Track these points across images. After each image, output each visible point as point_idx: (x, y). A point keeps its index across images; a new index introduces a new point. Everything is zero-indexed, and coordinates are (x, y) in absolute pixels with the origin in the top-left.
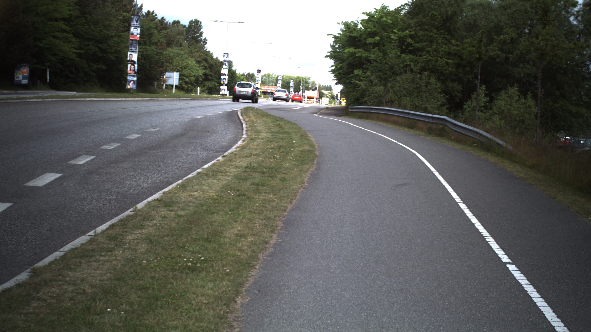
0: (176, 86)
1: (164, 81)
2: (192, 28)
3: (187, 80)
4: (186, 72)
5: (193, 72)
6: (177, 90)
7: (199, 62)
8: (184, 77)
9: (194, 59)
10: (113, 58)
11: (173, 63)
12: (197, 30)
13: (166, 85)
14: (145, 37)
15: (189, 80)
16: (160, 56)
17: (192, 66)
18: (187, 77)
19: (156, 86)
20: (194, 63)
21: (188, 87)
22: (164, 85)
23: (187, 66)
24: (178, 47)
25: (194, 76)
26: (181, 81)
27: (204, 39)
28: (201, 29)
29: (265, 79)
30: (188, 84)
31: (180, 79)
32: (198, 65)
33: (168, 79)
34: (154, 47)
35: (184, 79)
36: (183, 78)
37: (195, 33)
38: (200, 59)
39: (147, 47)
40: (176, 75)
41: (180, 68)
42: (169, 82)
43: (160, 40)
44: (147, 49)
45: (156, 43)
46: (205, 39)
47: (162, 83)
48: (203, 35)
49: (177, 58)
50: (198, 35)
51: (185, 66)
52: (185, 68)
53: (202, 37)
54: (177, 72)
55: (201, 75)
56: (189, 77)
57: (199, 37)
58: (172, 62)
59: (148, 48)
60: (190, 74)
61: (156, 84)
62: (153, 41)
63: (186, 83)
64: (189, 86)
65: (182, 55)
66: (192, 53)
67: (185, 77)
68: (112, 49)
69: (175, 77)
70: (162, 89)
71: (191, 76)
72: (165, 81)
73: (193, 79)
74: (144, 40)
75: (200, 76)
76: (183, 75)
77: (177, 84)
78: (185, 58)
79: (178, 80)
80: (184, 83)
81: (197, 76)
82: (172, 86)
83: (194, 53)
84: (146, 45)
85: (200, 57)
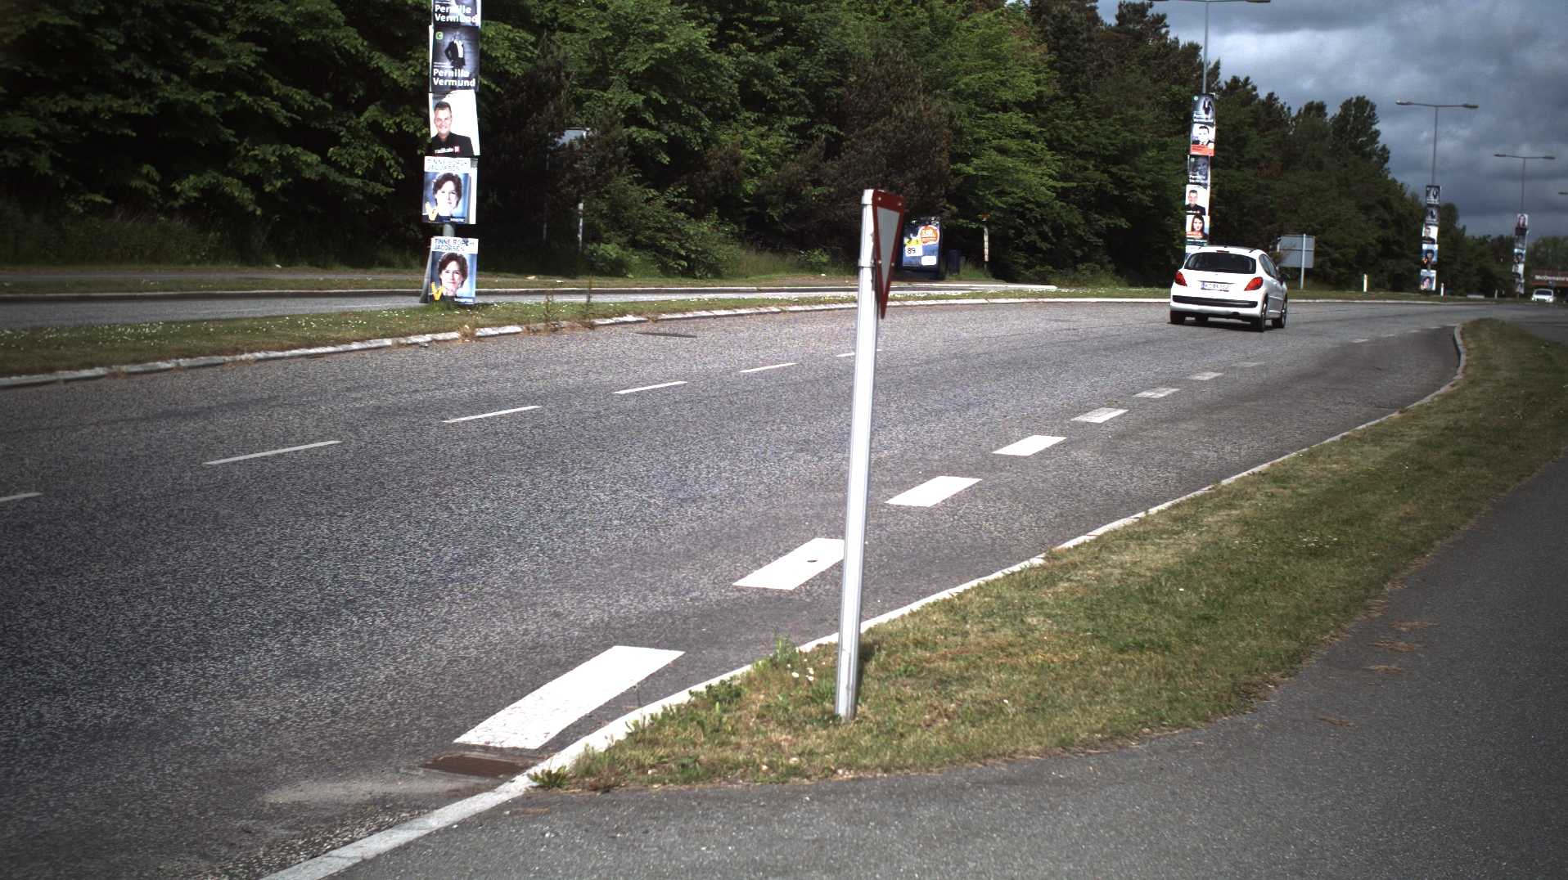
0: (1306, 270)
2: (1348, 122)
3: (1337, 255)
4: (1333, 236)
5: (1352, 235)
6: (1310, 282)
7: (1366, 209)
8: (1328, 249)
9: (1353, 202)
10: (1146, 200)
11: (1300, 211)
12: (1363, 128)
14: (1226, 146)
15: (1342, 255)
16: (1265, 194)
17: (1348, 220)
18: (1336, 249)
20: (1353, 212)
21: (1340, 274)
23: (1336, 220)
24: (1312, 170)
25: (1355, 246)
26: (1320, 260)
27: (1382, 150)
28: (1373, 124)
29: (1543, 253)
30: (1339, 266)
31: (1317, 253)
32: (1364, 218)
33: (1287, 252)
34: (1249, 173)
35: (1328, 254)
36: (1326, 252)
37: (1358, 136)
38: (1369, 202)
39: (1232, 172)
40: (1306, 243)
41: (1319, 224)
42: (1289, 262)
43: (1266, 154)
44: (1232, 176)
45: (1256, 161)
46: (1384, 148)
48: (1379, 139)
49: (1310, 199)
50: (1364, 138)
51: (1331, 219)
52: (1330, 226)
53: (1376, 145)
54: (1309, 234)
55: (1374, 242)
57: (1368, 145)
58: (1297, 209)
59: (1236, 174)
60: (1344, 239)
62: (1247, 157)
63: (1335, 263)
64: (1342, 270)
65: (1324, 190)
66: (1348, 186)
67: (1330, 247)
68: (1143, 179)
69: (1304, 249)
71: (1345, 247)
72: (1278, 259)
73: (1352, 253)
74: (1226, 154)
75: (1371, 244)
76: (1325, 243)
77: (1311, 266)
78: (1330, 198)
79: (1311, 255)
80: (1328, 264)
81: (1362, 245)
82: (1299, 270)
83: (1355, 185)
84: (1230, 167)
85: (1370, 196)
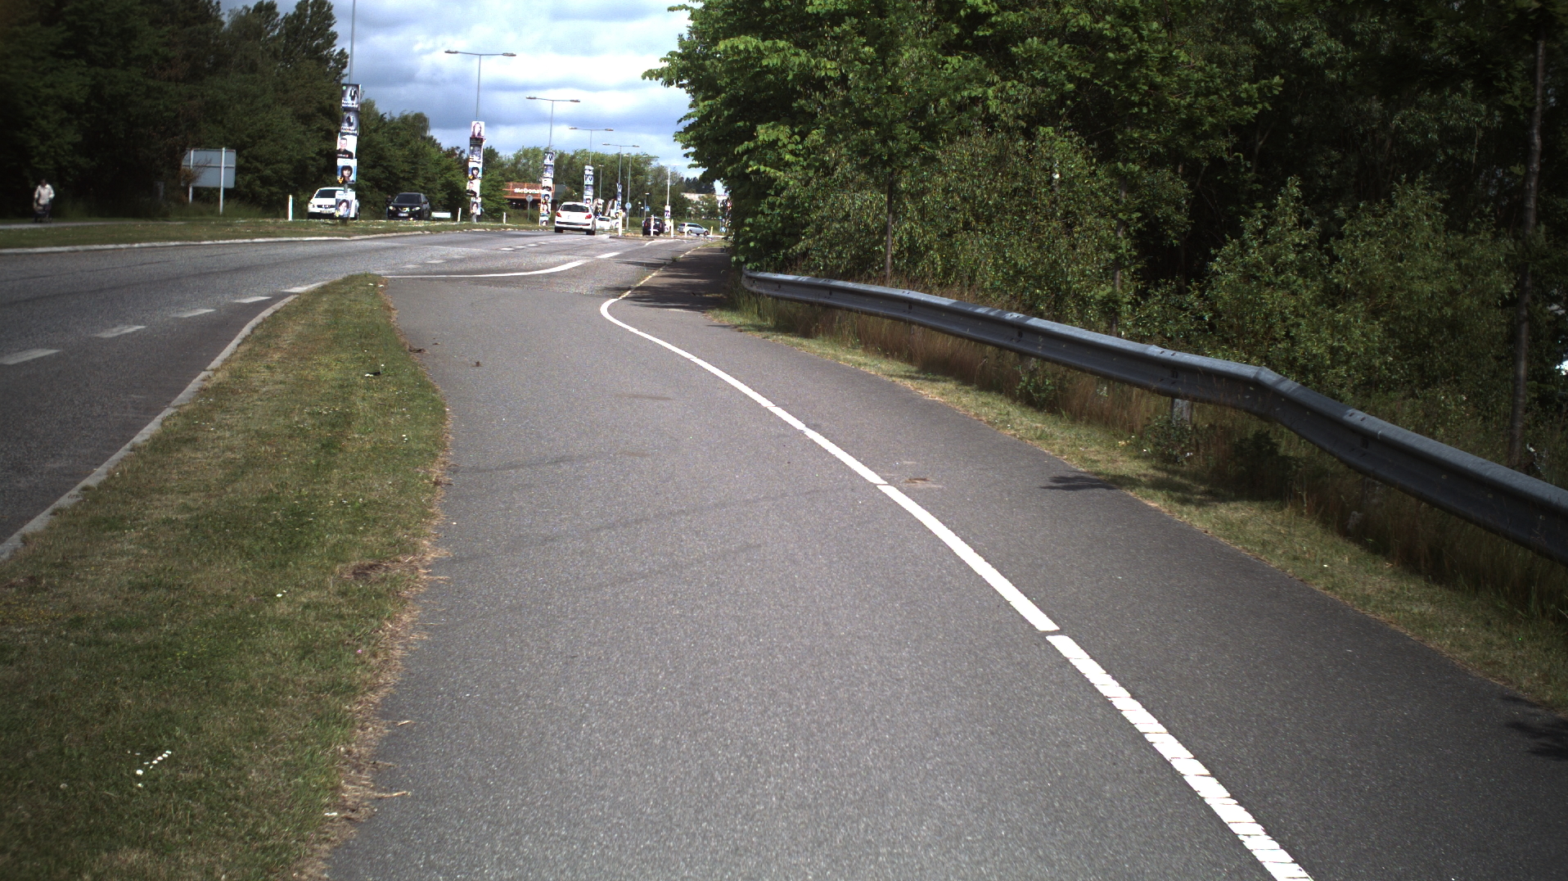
0: (226, 190)
1: (187, 176)
2: (303, 23)
3: (268, 172)
4: (264, 149)
5: (286, 148)
6: (233, 203)
7: (306, 119)
8: (258, 165)
9: (290, 109)
11: (225, 121)
12: (318, 29)
13: (194, 188)
14: (109, 40)
15: (276, 172)
16: (157, 99)
17: (282, 130)
18: (266, 165)
19: (161, 194)
20: (288, 121)
21: (272, 194)
22: (191, 190)
23: (268, 131)
24: (243, 73)
25: (290, 161)
26: (248, 177)
27: (338, 54)
28: (330, 25)
29: (524, 165)
30: (271, 185)
31: (240, 170)
32: (303, 128)
33: (201, 170)
34: (137, 72)
35: (258, 171)
36: (256, 168)
37: (313, 38)
38: (309, 110)
40: (226, 159)
41: (248, 136)
42: (206, 180)
43: (160, 50)
44: (115, 77)
45: (147, 58)
46: (342, 52)
47: (182, 185)
48: (335, 42)
49: (238, 107)
50: (320, 41)
51: (261, 130)
52: (260, 138)
53: (333, 49)
54: (230, 147)
55: (314, 155)
56: (274, 164)
57: (324, 49)
58: (222, 119)
60: (277, 153)
61: (161, 186)
62: (136, 53)
63: (266, 181)
64: (274, 189)
65: (255, 97)
66: (286, 91)
67: (261, 162)
69: (223, 165)
70: (185, 203)
71: (278, 162)
72: (190, 177)
73: (286, 168)
75: (313, 159)
76: (256, 158)
77: (231, 185)
78: (261, 105)
79: (233, 172)
80: (258, 182)
81: (299, 161)
82: (218, 190)
83: (293, 90)
85: (310, 102)
